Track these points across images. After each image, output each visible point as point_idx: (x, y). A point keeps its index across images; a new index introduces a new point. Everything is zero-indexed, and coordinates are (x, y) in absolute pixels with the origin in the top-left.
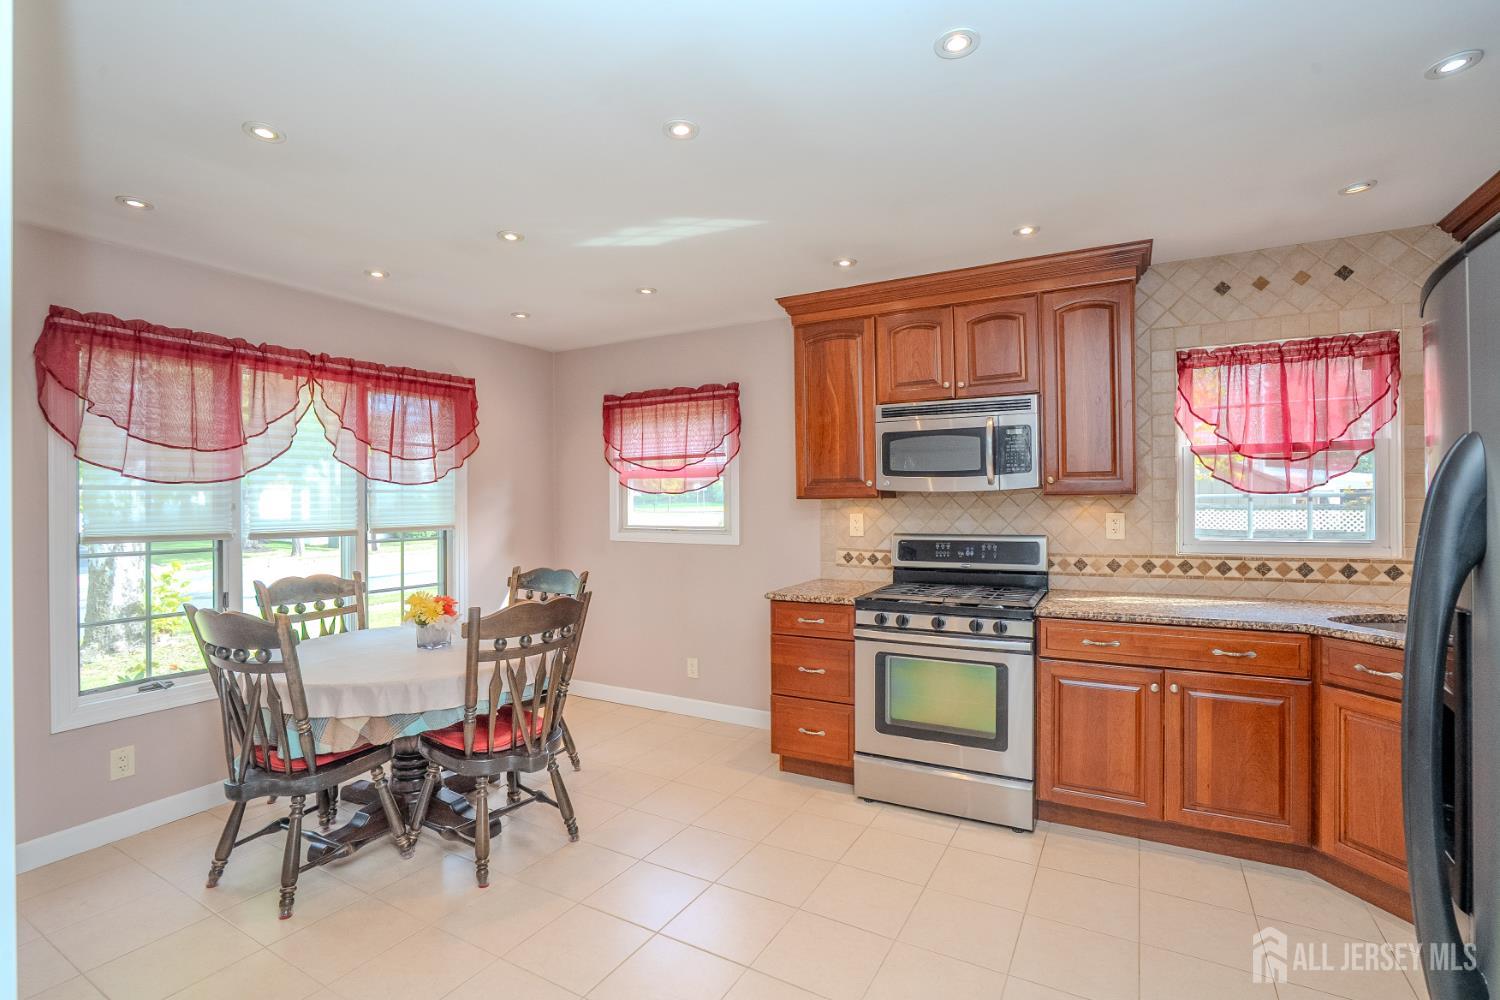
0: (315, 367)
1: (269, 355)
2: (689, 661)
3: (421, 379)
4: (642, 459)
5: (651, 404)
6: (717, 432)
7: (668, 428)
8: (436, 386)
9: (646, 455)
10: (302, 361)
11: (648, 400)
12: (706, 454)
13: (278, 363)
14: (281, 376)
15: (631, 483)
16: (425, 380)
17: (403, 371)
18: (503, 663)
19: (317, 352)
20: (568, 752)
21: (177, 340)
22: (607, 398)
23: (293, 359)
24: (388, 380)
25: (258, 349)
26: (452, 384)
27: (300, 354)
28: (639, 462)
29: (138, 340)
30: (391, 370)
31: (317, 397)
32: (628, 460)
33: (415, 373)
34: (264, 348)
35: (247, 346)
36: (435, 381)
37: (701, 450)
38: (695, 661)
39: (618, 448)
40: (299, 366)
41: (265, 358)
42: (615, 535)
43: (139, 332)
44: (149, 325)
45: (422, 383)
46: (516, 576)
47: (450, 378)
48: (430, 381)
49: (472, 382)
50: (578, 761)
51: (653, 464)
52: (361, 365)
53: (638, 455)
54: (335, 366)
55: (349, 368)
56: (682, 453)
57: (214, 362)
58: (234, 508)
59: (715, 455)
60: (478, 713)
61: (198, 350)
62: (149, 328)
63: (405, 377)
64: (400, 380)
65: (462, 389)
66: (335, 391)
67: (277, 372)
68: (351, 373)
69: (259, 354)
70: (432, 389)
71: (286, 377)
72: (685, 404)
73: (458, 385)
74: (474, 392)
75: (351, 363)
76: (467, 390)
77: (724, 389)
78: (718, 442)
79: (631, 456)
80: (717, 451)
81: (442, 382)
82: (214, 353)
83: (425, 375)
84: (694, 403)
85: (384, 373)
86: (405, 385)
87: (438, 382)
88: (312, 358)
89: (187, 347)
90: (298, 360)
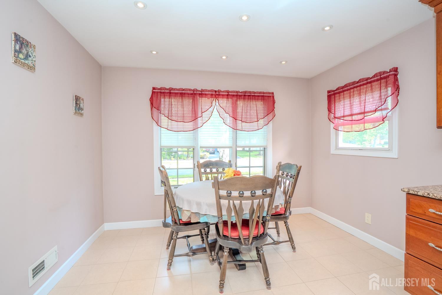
0: (216, 95)
1: (203, 92)
2: (367, 214)
3: (252, 94)
4: (344, 116)
5: (348, 90)
6: (383, 97)
7: (356, 100)
8: (258, 96)
9: (345, 114)
10: (213, 93)
11: (346, 88)
12: (375, 111)
13: (206, 95)
14: (207, 98)
15: (340, 128)
16: (254, 94)
17: (245, 92)
18: (231, 202)
19: (217, 89)
20: (290, 242)
21: (179, 91)
22: (329, 92)
23: (210, 93)
24: (241, 96)
25: (201, 91)
26: (265, 95)
27: (212, 91)
28: (343, 118)
29: (170, 93)
30: (242, 92)
31: (217, 104)
32: (339, 118)
33: (250, 92)
34: (202, 91)
35: (197, 90)
36: (258, 95)
37: (374, 108)
38: (370, 215)
39: (333, 113)
40: (212, 95)
41: (202, 94)
42: (333, 151)
43: (170, 91)
44: (172, 88)
45: (253, 96)
46: (279, 165)
47: (264, 93)
48: (256, 95)
49: (273, 93)
50: (295, 248)
51: (349, 118)
52: (232, 92)
53: (342, 115)
54: (223, 93)
55: (227, 93)
56: (363, 111)
57: (188, 96)
58: (196, 139)
59: (381, 110)
60: (224, 220)
61: (185, 94)
62: (172, 89)
63: (246, 94)
64: (245, 95)
65: (268, 96)
66: (224, 102)
67: (205, 97)
68: (228, 95)
69: (200, 92)
70: (257, 98)
71: (208, 99)
72: (365, 86)
73: (267, 95)
74: (273, 97)
75: (228, 92)
76: (270, 96)
77: (388, 72)
78: (383, 103)
79: (339, 115)
80: (383, 107)
81: (260, 95)
82: (188, 94)
83: (254, 93)
84: (369, 85)
85: (239, 94)
86: (247, 97)
87: (259, 95)
88: (216, 91)
89: (182, 94)
90: (211, 93)
